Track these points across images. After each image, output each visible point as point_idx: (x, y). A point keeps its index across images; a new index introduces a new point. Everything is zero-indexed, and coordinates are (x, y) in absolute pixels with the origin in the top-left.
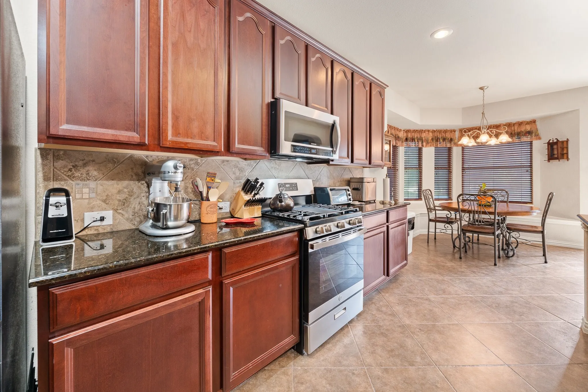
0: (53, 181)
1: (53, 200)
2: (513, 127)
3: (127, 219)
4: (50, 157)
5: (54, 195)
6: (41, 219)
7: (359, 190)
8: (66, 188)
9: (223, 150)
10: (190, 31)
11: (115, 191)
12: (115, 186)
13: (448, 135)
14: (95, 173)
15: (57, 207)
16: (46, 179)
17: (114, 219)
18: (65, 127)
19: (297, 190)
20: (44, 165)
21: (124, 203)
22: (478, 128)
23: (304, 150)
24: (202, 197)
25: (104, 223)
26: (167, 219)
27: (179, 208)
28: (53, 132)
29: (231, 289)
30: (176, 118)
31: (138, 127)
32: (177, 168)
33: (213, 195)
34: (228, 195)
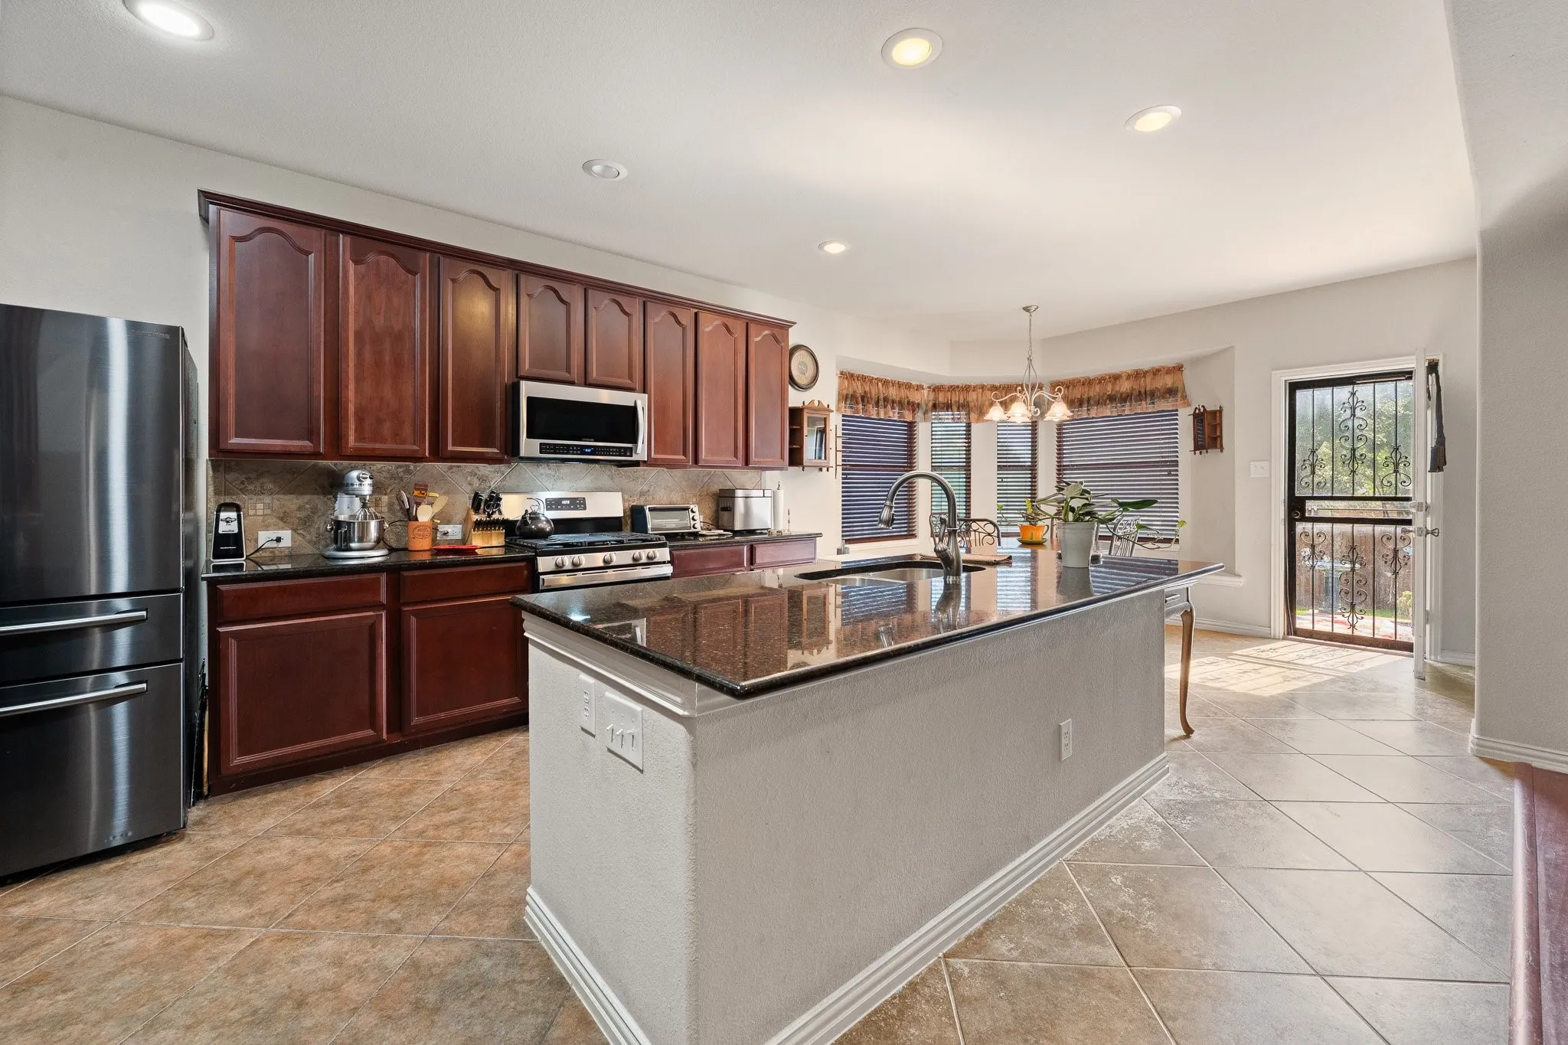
0: (225, 495)
1: (223, 515)
2: (1143, 379)
3: (310, 542)
4: (222, 468)
5: (225, 511)
6: (212, 536)
7: (730, 510)
8: (238, 503)
9: (427, 455)
10: (379, 313)
11: (294, 507)
12: (295, 501)
14: (271, 486)
15: (227, 522)
16: (217, 492)
17: (293, 540)
18: (234, 440)
19: (585, 508)
20: (214, 478)
21: (306, 522)
22: (1082, 380)
23: (567, 449)
24: (410, 516)
25: (281, 545)
26: (348, 539)
27: (364, 527)
28: (222, 446)
29: (413, 619)
30: (360, 420)
31: (311, 434)
32: (361, 480)
33: (424, 514)
34: (460, 515)
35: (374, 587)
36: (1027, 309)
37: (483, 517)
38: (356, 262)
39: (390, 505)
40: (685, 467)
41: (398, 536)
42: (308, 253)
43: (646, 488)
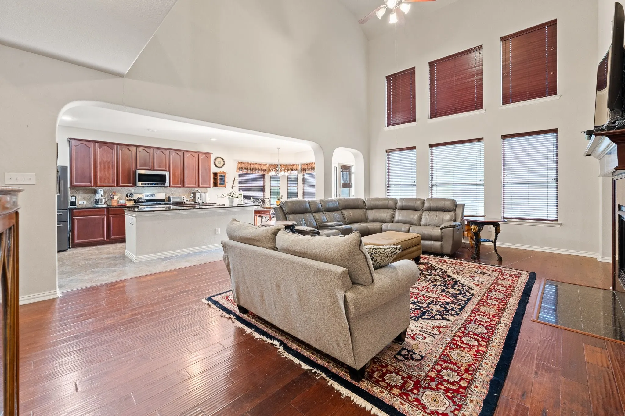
0: (73, 194)
1: (72, 198)
3: (90, 203)
4: (72, 189)
6: (70, 202)
8: (75, 195)
9: (116, 186)
10: (105, 158)
11: (86, 196)
13: (295, 167)
14: (82, 192)
16: (71, 193)
17: (86, 202)
18: (75, 184)
19: (155, 197)
20: (71, 191)
21: (89, 199)
23: (148, 184)
24: (112, 198)
25: (84, 204)
26: (98, 202)
27: (101, 200)
28: (73, 185)
29: (112, 218)
30: (101, 179)
31: (90, 182)
32: (101, 191)
33: (115, 198)
34: (124, 198)
35: (104, 211)
36: (278, 148)
37: (129, 199)
38: (100, 148)
39: (108, 196)
40: (181, 187)
41: (110, 203)
42: (90, 147)
43: (172, 192)
